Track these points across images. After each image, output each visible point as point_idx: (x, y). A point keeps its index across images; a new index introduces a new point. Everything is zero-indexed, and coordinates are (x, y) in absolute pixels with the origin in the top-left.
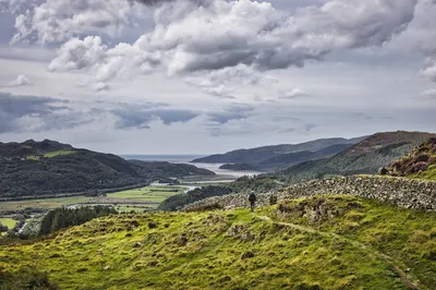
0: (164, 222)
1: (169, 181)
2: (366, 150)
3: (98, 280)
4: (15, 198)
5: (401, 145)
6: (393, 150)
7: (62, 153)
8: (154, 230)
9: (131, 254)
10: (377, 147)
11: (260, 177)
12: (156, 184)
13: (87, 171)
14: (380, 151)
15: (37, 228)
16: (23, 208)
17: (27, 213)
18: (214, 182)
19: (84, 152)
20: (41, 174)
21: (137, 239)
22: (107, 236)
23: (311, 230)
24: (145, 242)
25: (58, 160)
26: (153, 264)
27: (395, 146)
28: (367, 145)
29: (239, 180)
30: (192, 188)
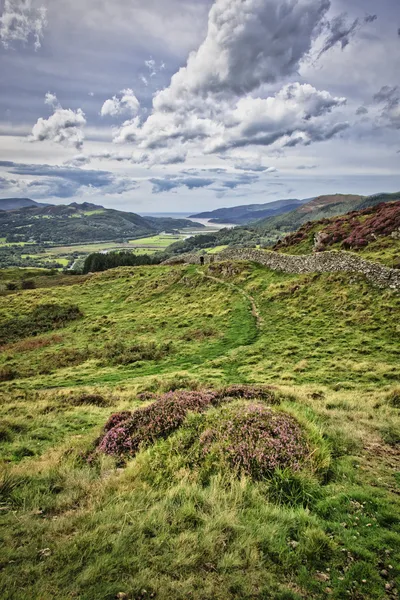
0: (149, 272)
1: (173, 232)
2: (312, 208)
3: (106, 309)
4: (66, 244)
5: (337, 204)
6: (332, 208)
7: (97, 212)
8: (142, 278)
9: (127, 293)
10: (320, 206)
11: (236, 229)
12: (164, 233)
13: (115, 225)
14: (322, 209)
15: (82, 265)
16: (72, 252)
17: (75, 255)
18: (203, 232)
19: (112, 211)
20: (82, 227)
21: (132, 283)
22: (115, 281)
23: (222, 282)
24: (136, 286)
25: (95, 218)
26: (137, 299)
27: (333, 205)
28: (313, 205)
29: (221, 230)
30: (188, 237)
